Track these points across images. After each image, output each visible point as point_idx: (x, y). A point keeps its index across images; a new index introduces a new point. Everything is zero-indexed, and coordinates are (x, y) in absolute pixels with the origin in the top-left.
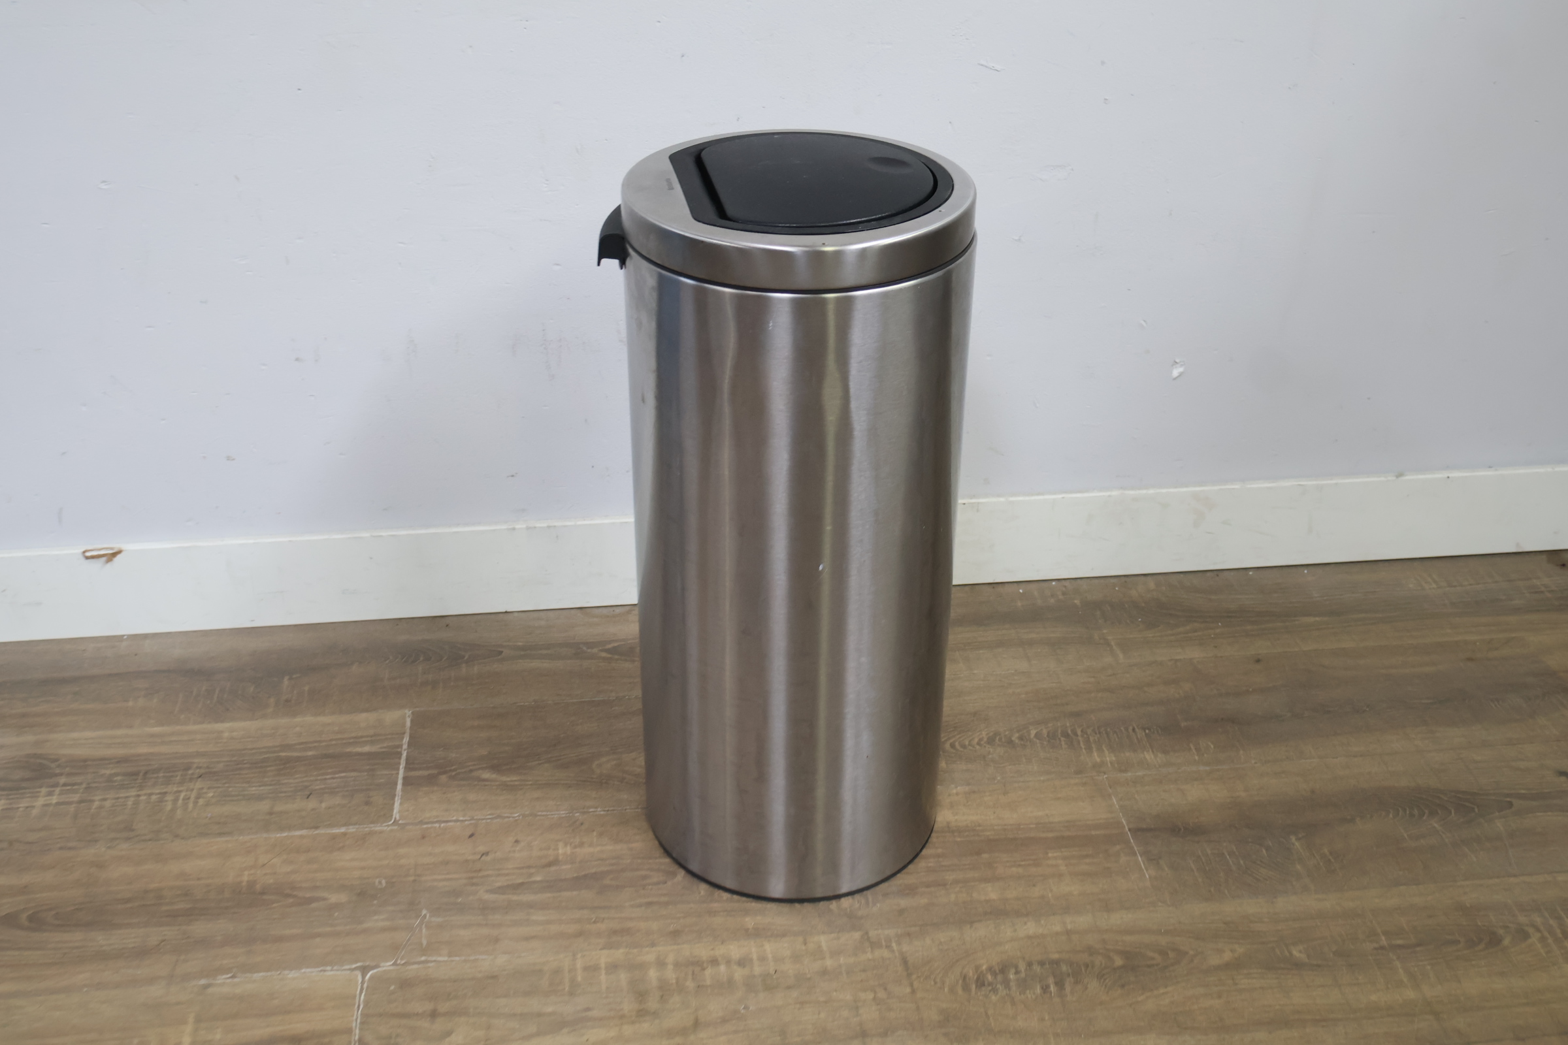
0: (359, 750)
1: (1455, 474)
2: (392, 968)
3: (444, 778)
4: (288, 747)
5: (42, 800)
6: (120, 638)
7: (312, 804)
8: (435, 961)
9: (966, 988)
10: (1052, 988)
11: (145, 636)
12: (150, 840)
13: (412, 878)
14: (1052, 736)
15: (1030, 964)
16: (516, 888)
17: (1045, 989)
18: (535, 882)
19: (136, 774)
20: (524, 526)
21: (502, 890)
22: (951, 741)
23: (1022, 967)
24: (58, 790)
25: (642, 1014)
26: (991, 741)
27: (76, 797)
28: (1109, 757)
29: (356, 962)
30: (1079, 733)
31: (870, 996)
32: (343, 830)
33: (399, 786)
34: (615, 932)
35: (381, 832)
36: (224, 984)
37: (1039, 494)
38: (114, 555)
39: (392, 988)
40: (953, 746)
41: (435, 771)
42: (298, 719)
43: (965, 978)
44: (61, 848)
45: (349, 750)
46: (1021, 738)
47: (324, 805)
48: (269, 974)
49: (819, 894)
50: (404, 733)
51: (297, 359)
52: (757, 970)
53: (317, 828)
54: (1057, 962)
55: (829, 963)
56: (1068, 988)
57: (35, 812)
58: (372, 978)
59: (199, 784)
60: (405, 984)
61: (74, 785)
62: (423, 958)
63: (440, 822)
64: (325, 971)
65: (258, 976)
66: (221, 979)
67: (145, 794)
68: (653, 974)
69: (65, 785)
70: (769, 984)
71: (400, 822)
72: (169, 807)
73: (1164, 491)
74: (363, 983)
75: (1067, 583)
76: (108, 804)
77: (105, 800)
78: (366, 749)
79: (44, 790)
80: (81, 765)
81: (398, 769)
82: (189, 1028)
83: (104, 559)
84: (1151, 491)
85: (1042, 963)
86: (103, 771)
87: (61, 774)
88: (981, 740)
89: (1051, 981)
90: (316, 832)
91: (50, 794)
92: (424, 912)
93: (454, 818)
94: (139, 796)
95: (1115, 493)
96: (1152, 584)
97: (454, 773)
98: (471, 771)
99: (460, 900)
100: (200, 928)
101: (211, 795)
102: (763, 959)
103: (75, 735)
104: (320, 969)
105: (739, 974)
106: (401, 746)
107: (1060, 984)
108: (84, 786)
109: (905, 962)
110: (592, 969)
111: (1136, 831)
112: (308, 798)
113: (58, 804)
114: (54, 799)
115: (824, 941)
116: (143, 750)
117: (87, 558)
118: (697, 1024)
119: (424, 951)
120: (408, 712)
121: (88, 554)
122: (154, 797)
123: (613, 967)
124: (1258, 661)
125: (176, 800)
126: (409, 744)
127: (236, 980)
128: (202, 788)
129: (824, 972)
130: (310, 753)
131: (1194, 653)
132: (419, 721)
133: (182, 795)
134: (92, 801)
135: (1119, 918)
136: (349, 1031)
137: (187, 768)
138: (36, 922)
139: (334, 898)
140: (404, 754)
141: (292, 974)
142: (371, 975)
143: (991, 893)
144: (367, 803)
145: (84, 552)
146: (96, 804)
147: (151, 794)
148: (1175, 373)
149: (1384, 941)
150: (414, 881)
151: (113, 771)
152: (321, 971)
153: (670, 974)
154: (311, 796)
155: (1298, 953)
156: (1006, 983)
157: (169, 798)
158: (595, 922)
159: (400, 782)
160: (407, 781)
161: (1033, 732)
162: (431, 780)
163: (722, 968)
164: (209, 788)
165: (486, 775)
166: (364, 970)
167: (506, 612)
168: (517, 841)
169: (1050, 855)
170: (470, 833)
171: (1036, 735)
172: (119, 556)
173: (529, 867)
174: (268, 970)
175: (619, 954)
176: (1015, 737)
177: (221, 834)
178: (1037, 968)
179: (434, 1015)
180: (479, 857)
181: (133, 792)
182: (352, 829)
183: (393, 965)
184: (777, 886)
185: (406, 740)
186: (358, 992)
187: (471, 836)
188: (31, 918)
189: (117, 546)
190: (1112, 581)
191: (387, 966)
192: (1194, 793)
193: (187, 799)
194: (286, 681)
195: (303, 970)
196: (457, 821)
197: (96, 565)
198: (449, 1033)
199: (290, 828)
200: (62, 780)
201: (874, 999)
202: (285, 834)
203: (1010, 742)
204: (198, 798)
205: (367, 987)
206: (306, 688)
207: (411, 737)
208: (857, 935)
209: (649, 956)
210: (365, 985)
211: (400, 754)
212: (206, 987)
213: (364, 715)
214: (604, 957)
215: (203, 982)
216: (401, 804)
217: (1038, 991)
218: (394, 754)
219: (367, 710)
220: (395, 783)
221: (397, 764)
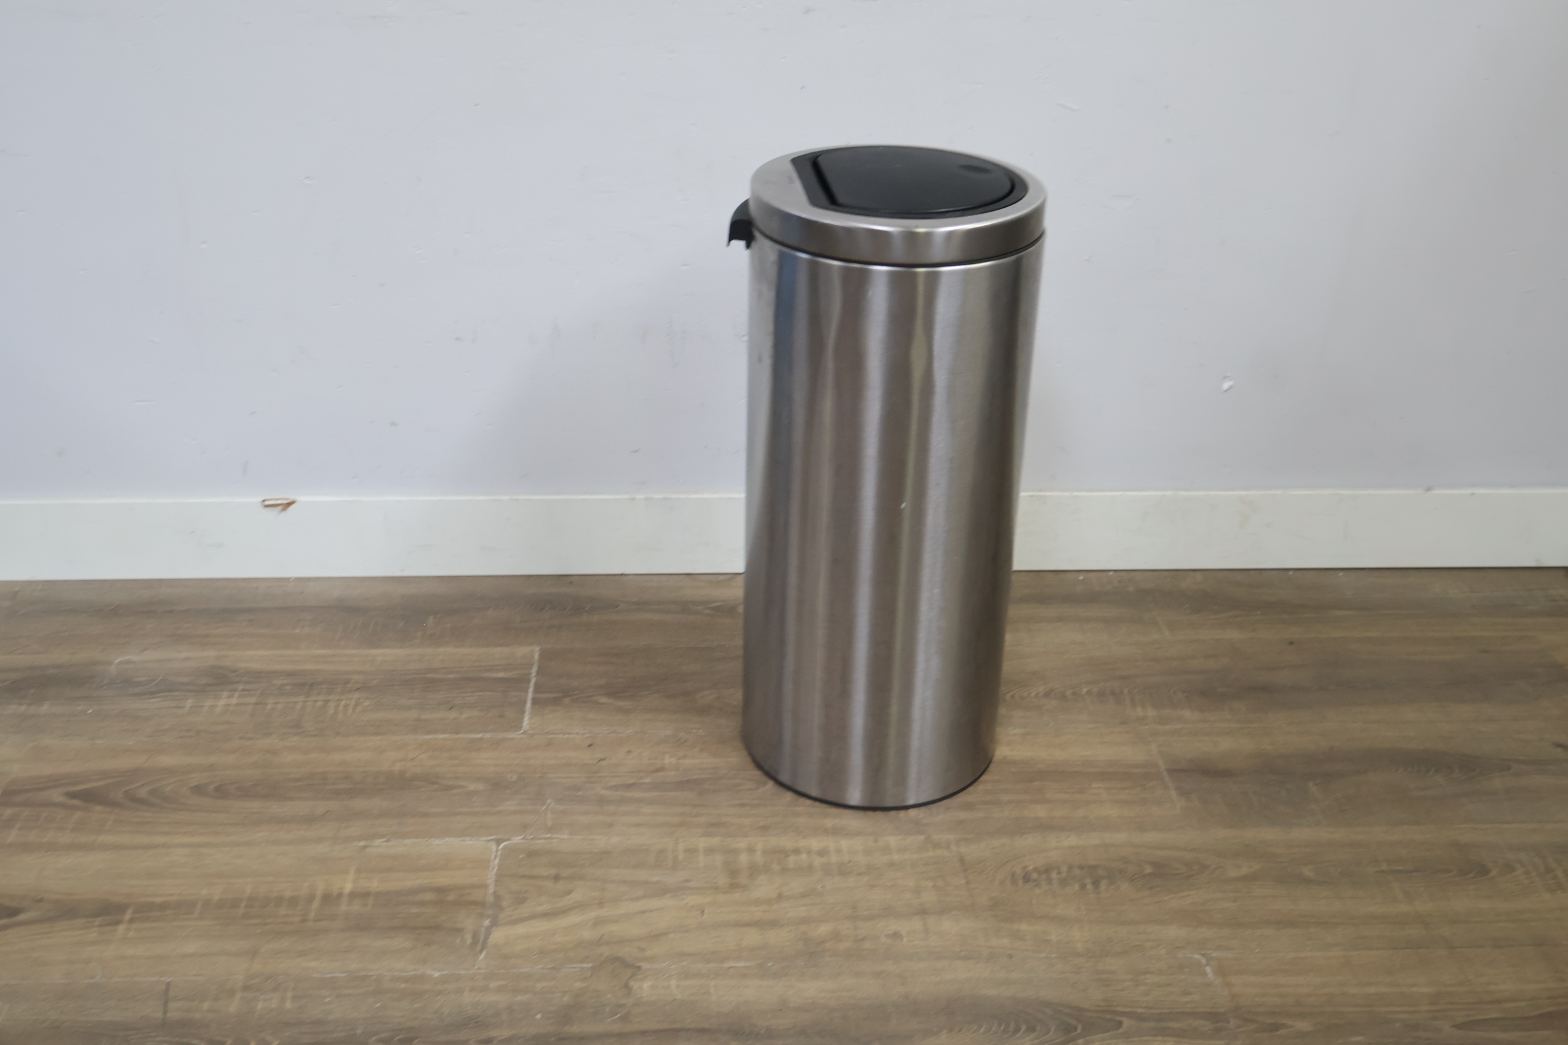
0: (495, 675)
1: (1479, 491)
2: (522, 841)
3: (567, 700)
4: (432, 671)
5: (223, 701)
6: (287, 580)
7: (453, 715)
8: (557, 838)
9: (1014, 880)
10: (1089, 887)
11: (309, 579)
12: (315, 736)
13: (539, 775)
14: (1101, 695)
15: (1070, 868)
16: (629, 786)
17: (1083, 886)
18: (644, 783)
19: (304, 684)
20: (644, 496)
21: (615, 788)
22: (1013, 693)
23: (1064, 869)
24: (237, 694)
25: (733, 887)
26: (1047, 695)
27: (253, 700)
28: (1151, 713)
29: (490, 836)
30: (1126, 691)
31: (930, 884)
32: (479, 736)
33: (529, 705)
34: (712, 825)
35: (514, 739)
36: (379, 846)
37: (1100, 491)
38: (289, 504)
39: (521, 856)
40: (1012, 697)
41: (560, 695)
42: (441, 650)
43: (1013, 875)
44: (240, 738)
45: (486, 675)
46: (1074, 694)
47: (464, 716)
48: (417, 840)
49: (889, 804)
50: (533, 664)
51: (458, 339)
52: (834, 859)
53: (458, 733)
54: (1095, 867)
55: (896, 857)
56: (1103, 885)
57: (218, 710)
58: (505, 846)
59: (356, 695)
60: (532, 854)
61: (250, 691)
62: (548, 835)
63: (565, 734)
64: (465, 841)
65: (409, 841)
66: (378, 842)
67: (312, 701)
68: (744, 858)
69: (243, 690)
70: (843, 870)
71: (531, 732)
72: (331, 711)
73: (1213, 493)
74: (497, 851)
75: (1123, 574)
76: (280, 706)
77: (277, 703)
78: (501, 675)
79: (225, 694)
80: (257, 676)
81: (527, 692)
82: (351, 877)
83: (280, 508)
84: (1201, 493)
85: (1081, 868)
86: (275, 682)
87: (238, 682)
88: (1038, 694)
89: (1088, 881)
90: (458, 736)
91: (230, 697)
92: (549, 802)
93: (576, 731)
94: (306, 702)
95: (1169, 493)
96: (1199, 577)
97: (576, 697)
98: (591, 696)
99: (580, 793)
100: (359, 803)
101: (366, 704)
102: (838, 851)
103: (251, 653)
104: (461, 839)
105: (818, 861)
106: (530, 674)
107: (1096, 883)
108: (259, 692)
109: (962, 860)
110: (691, 851)
111: (1171, 771)
112: (450, 709)
113: (237, 705)
114: (234, 701)
115: (893, 840)
116: (309, 667)
117: (267, 506)
118: (780, 897)
119: (550, 830)
120: (536, 649)
121: (267, 503)
122: (319, 704)
123: (709, 851)
124: (1291, 643)
125: (337, 707)
126: (538, 673)
127: (390, 843)
128: (359, 699)
129: (891, 864)
130: (451, 676)
131: (1233, 635)
132: (546, 656)
133: (343, 703)
134: (266, 704)
135: (1152, 837)
136: (485, 886)
137: (347, 683)
138: (221, 792)
139: (472, 787)
140: (533, 681)
141: (437, 842)
142: (504, 846)
143: (1040, 812)
144: (501, 716)
145: (264, 501)
146: (269, 707)
147: (316, 701)
148: (1226, 385)
149: (1384, 867)
150: (541, 777)
151: (285, 682)
152: (462, 840)
153: (759, 858)
154: (452, 710)
155: (1308, 872)
156: (1049, 881)
157: (332, 705)
158: (696, 816)
159: (529, 701)
160: (535, 702)
161: (1085, 690)
162: (556, 702)
163: (804, 856)
164: (366, 699)
165: (604, 700)
166: (498, 842)
167: (622, 575)
168: (629, 752)
169: (1093, 786)
170: (588, 743)
171: (1089, 692)
172: (292, 507)
173: (639, 772)
174: (417, 838)
175: (715, 841)
176: (1069, 693)
177: (377, 734)
178: (1077, 872)
179: (557, 878)
180: (596, 761)
181: (301, 699)
182: (488, 735)
183: (523, 838)
184: (855, 796)
185: (534, 670)
186: (493, 857)
187: (590, 745)
188: (217, 789)
189: (291, 497)
190: (1166, 574)
191: (517, 839)
192: (1225, 744)
193: (346, 706)
194: (431, 620)
195: (447, 839)
196: (577, 734)
197: (273, 513)
198: (569, 892)
199: (435, 732)
200: (241, 687)
201: (934, 886)
202: (430, 737)
203: (1064, 697)
204: (357, 705)
205: (501, 855)
206: (449, 626)
207: (540, 668)
208: (922, 838)
209: (741, 843)
210: (499, 853)
211: (529, 681)
212: (365, 847)
213: (498, 649)
214: (702, 843)
215: (362, 843)
216: (530, 718)
217: (1077, 887)
218: (523, 681)
219: (501, 645)
220: (525, 702)
221: (528, 688)
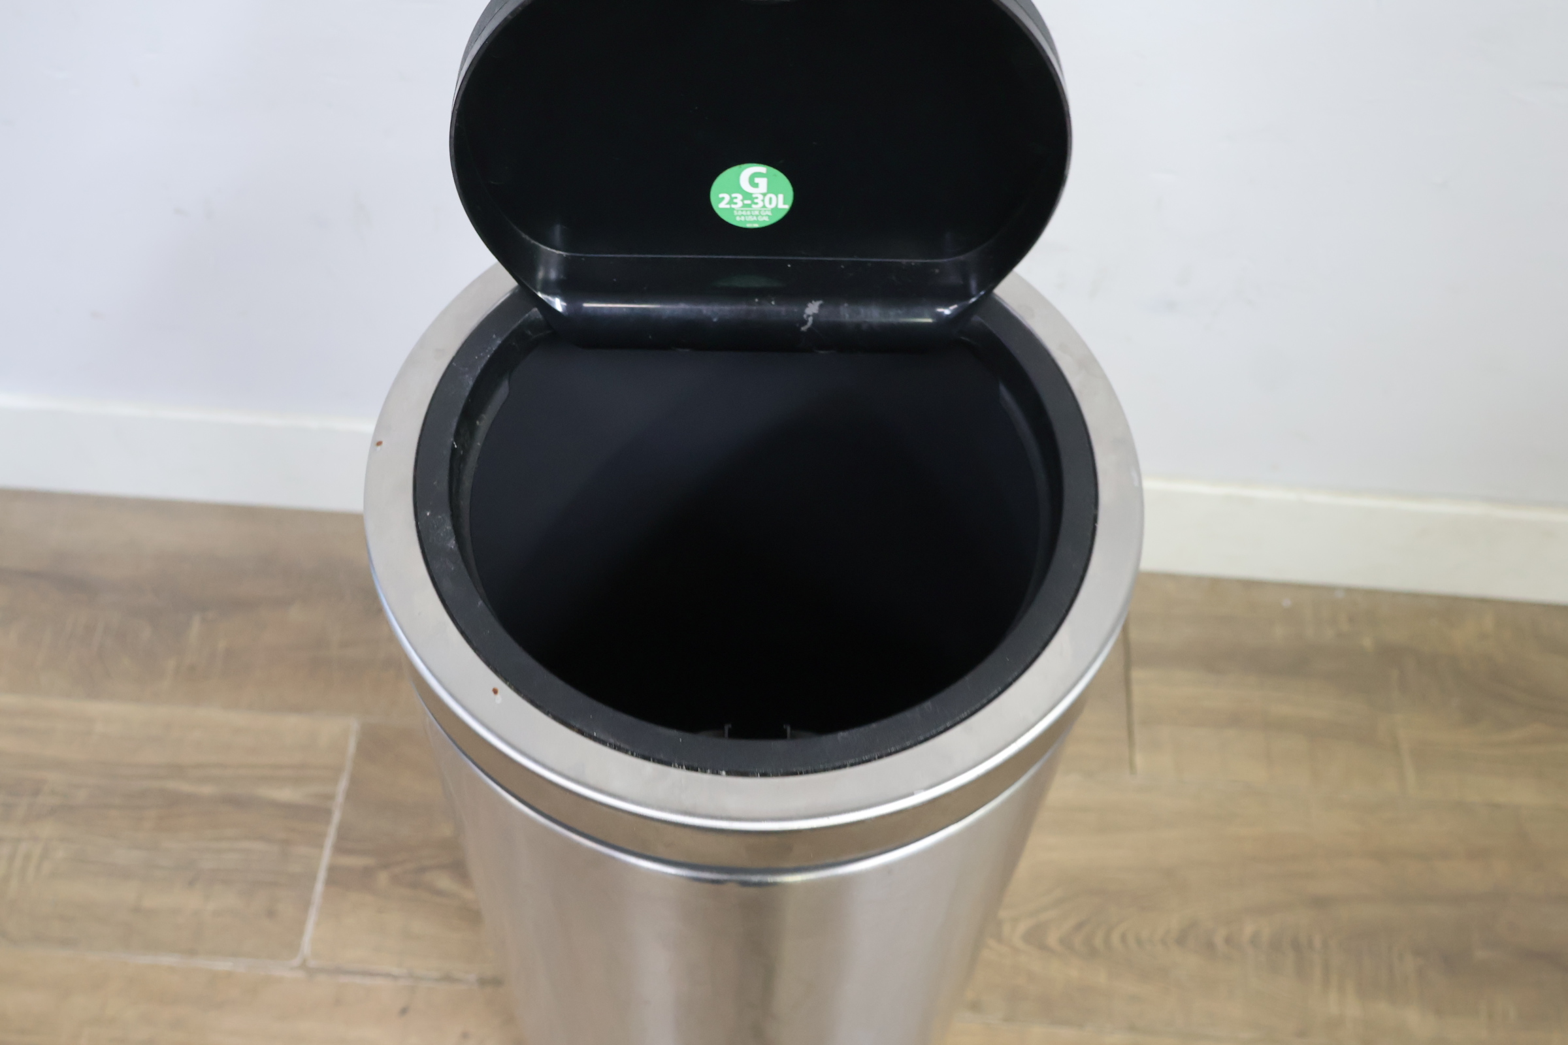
0: (275, 794)
3: (383, 878)
4: (177, 770)
7: (193, 900)
14: (1276, 944)
26: (1182, 937)
28: (1353, 1009)
30: (1318, 945)
32: (228, 965)
33: (319, 887)
35: (282, 979)
41: (376, 861)
45: (262, 791)
46: (1228, 940)
47: (211, 906)
50: (342, 770)
53: (192, 952)
59: (47, 829)
63: (364, 977)
71: (313, 963)
75: (1358, 598)
78: (286, 793)
81: (321, 846)
88: (1168, 932)
90: (193, 962)
93: (386, 968)
97: (398, 870)
98: (424, 870)
101: (61, 854)
106: (330, 797)
112: (192, 883)
120: (353, 725)
125: (11, 859)
126: (350, 795)
128: (51, 838)
130: (207, 790)
132: (367, 747)
133: (22, 848)
137: (36, 792)
140: (336, 817)
144: (271, 914)
154: (195, 883)
159: (322, 875)
160: (332, 875)
161: (1249, 929)
162: (363, 879)
164: (60, 839)
171: (1254, 940)
176: (1219, 939)
177: (62, 944)
182: (242, 966)
185: (343, 785)
187: (404, 1011)
193: (27, 857)
194: (196, 627)
196: (388, 975)
199: (159, 947)
202: (148, 959)
203: (1210, 946)
204: (43, 855)
206: (222, 644)
207: (353, 781)
211: (328, 813)
213: (292, 719)
216: (317, 923)
218: (318, 812)
219: (296, 709)
220: (313, 877)
221: (322, 836)
